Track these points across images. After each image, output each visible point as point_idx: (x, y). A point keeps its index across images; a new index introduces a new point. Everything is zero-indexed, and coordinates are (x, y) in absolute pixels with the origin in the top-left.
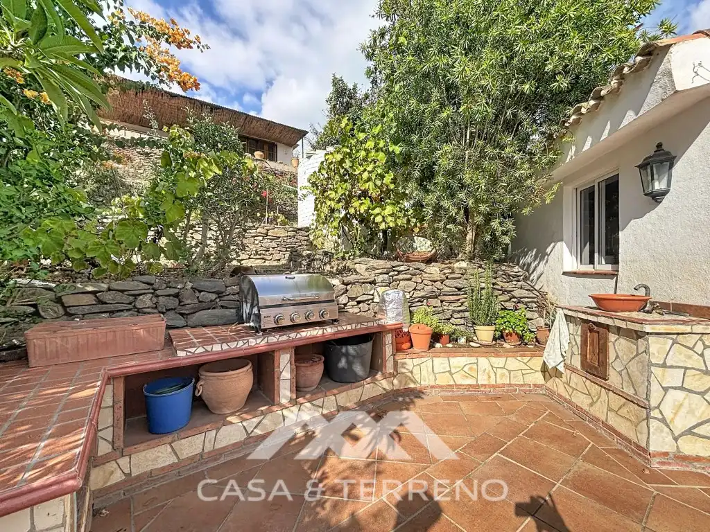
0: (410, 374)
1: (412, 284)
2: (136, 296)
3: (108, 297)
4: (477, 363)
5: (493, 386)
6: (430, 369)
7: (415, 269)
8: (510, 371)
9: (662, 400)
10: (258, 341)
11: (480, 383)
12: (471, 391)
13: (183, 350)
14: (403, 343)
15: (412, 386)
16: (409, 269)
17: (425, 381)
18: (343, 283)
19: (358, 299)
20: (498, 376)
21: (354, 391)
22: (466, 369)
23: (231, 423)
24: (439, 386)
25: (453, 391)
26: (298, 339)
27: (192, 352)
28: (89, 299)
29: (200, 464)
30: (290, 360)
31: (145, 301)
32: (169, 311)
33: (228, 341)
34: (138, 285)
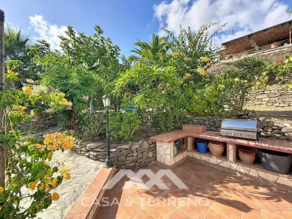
2: (205, 121)
3: (199, 120)
10: (220, 138)
13: (201, 135)
21: (276, 176)
23: (213, 157)
26: (234, 142)
27: (203, 136)
28: (196, 121)
29: (205, 163)
30: (233, 148)
31: (207, 122)
32: (212, 126)
33: (211, 136)
34: (205, 118)
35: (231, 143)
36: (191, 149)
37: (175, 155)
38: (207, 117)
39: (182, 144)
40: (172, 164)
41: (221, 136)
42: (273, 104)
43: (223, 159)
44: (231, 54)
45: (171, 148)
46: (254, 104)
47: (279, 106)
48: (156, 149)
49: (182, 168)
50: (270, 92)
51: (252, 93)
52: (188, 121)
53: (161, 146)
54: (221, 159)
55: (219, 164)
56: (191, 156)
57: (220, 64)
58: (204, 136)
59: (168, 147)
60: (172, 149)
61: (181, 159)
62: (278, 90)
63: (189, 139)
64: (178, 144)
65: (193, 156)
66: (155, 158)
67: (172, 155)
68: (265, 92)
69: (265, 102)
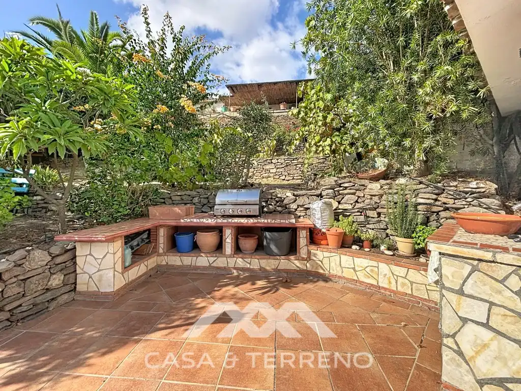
0: (320, 263)
1: (355, 198)
2: (194, 197)
3: (184, 197)
4: (378, 267)
5: (393, 291)
6: (338, 263)
7: (360, 185)
8: (412, 283)
9: (459, 331)
10: (213, 220)
11: (381, 285)
12: (371, 290)
13: (183, 219)
14: (322, 240)
15: (321, 271)
16: (354, 186)
17: (333, 271)
18: (294, 195)
19: (305, 206)
20: (399, 283)
21: (272, 261)
22: (368, 269)
23: (202, 256)
24: (344, 278)
25: (356, 285)
26: (233, 223)
27: (185, 221)
28: (179, 198)
29: (190, 270)
30: (231, 233)
31: (196, 200)
32: (205, 204)
33: (199, 219)
34: (194, 193)
35: (229, 226)
36: (165, 251)
37: (125, 268)
38: (197, 190)
39: (146, 243)
40: (116, 288)
41: (215, 216)
42: (280, 177)
43: (217, 255)
44: (239, 105)
45: (114, 254)
46: (262, 176)
47: (284, 180)
48: (75, 263)
49: (144, 288)
50: (277, 161)
51: (260, 161)
52: (163, 201)
53: (90, 254)
54: (215, 255)
55: (212, 265)
56: (164, 263)
57: (224, 117)
58: (189, 220)
59: (108, 252)
60: (119, 254)
61: (140, 273)
62: (284, 159)
63: (162, 232)
64: (138, 245)
65: (167, 263)
66: (73, 286)
67: (119, 267)
68: (272, 161)
69: (273, 174)
